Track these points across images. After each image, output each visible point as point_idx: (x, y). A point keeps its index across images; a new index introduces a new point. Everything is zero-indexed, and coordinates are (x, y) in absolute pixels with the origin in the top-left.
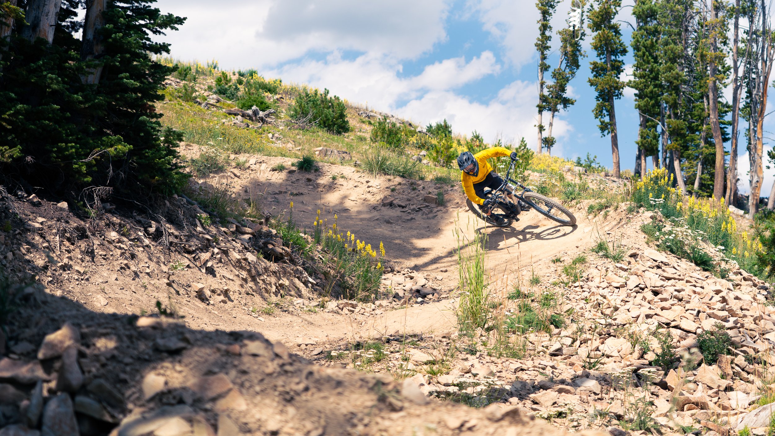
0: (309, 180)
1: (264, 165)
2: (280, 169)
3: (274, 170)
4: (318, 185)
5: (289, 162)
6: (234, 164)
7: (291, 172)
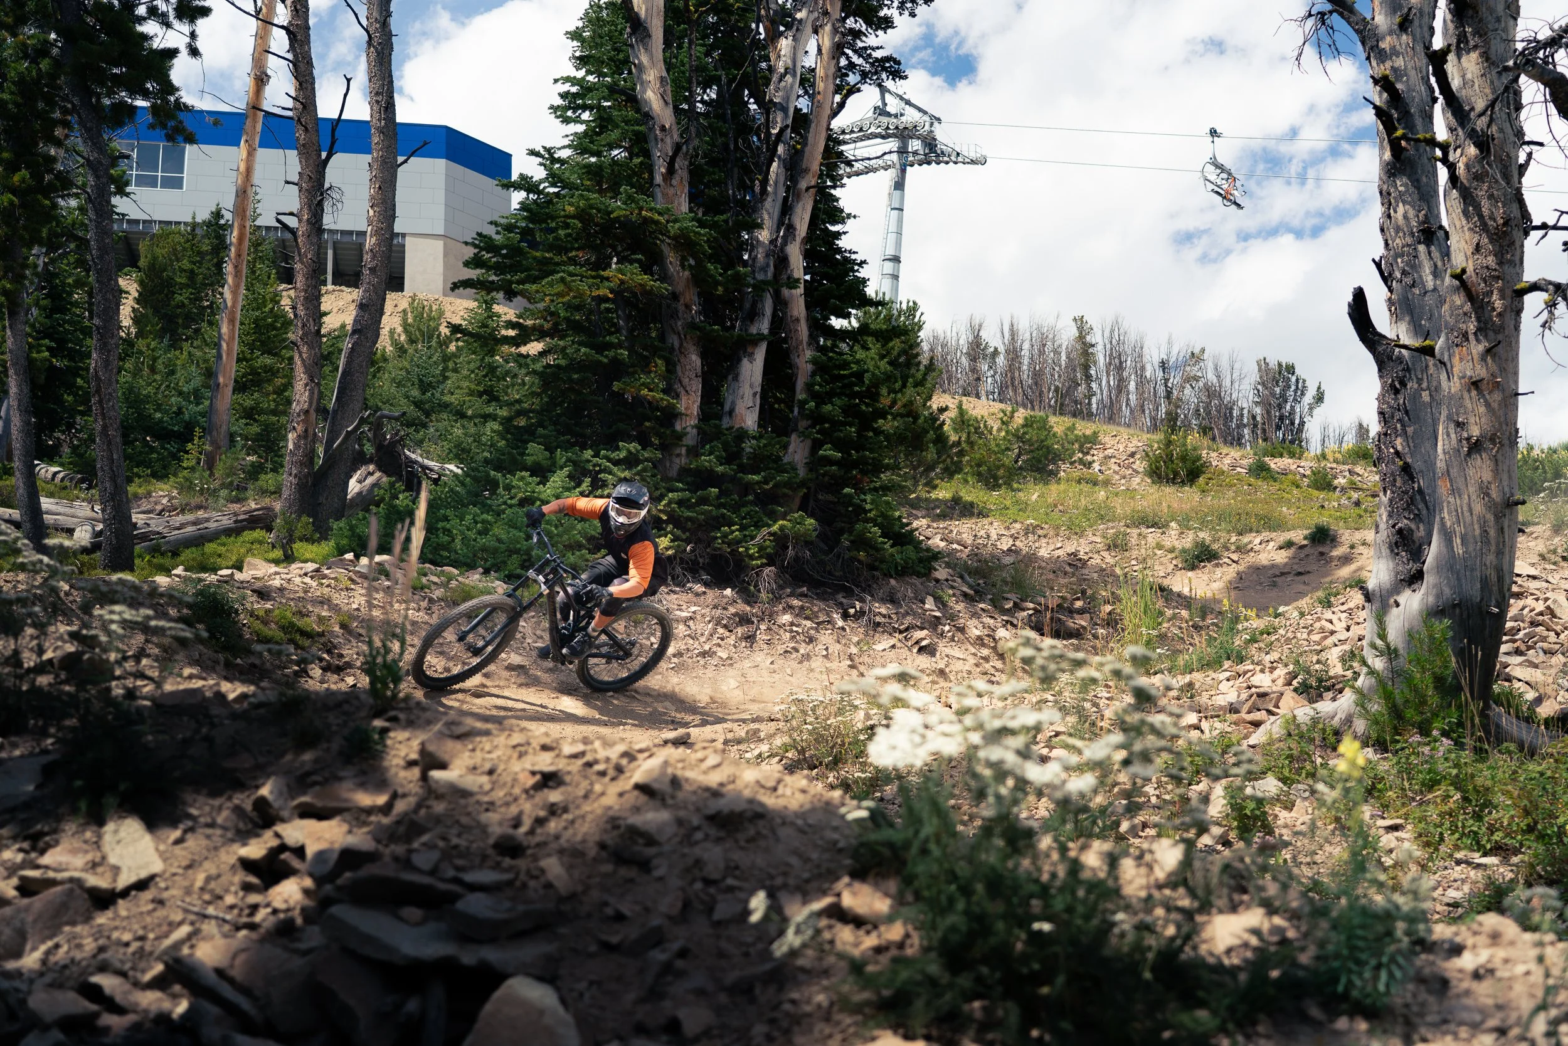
0: (1322, 554)
1: (1272, 544)
2: (1289, 544)
3: (1281, 548)
4: (1331, 559)
5: (1299, 536)
6: (1233, 548)
7: (1302, 547)
